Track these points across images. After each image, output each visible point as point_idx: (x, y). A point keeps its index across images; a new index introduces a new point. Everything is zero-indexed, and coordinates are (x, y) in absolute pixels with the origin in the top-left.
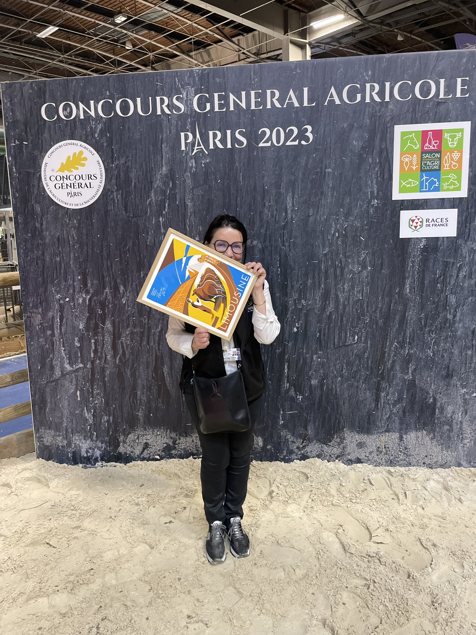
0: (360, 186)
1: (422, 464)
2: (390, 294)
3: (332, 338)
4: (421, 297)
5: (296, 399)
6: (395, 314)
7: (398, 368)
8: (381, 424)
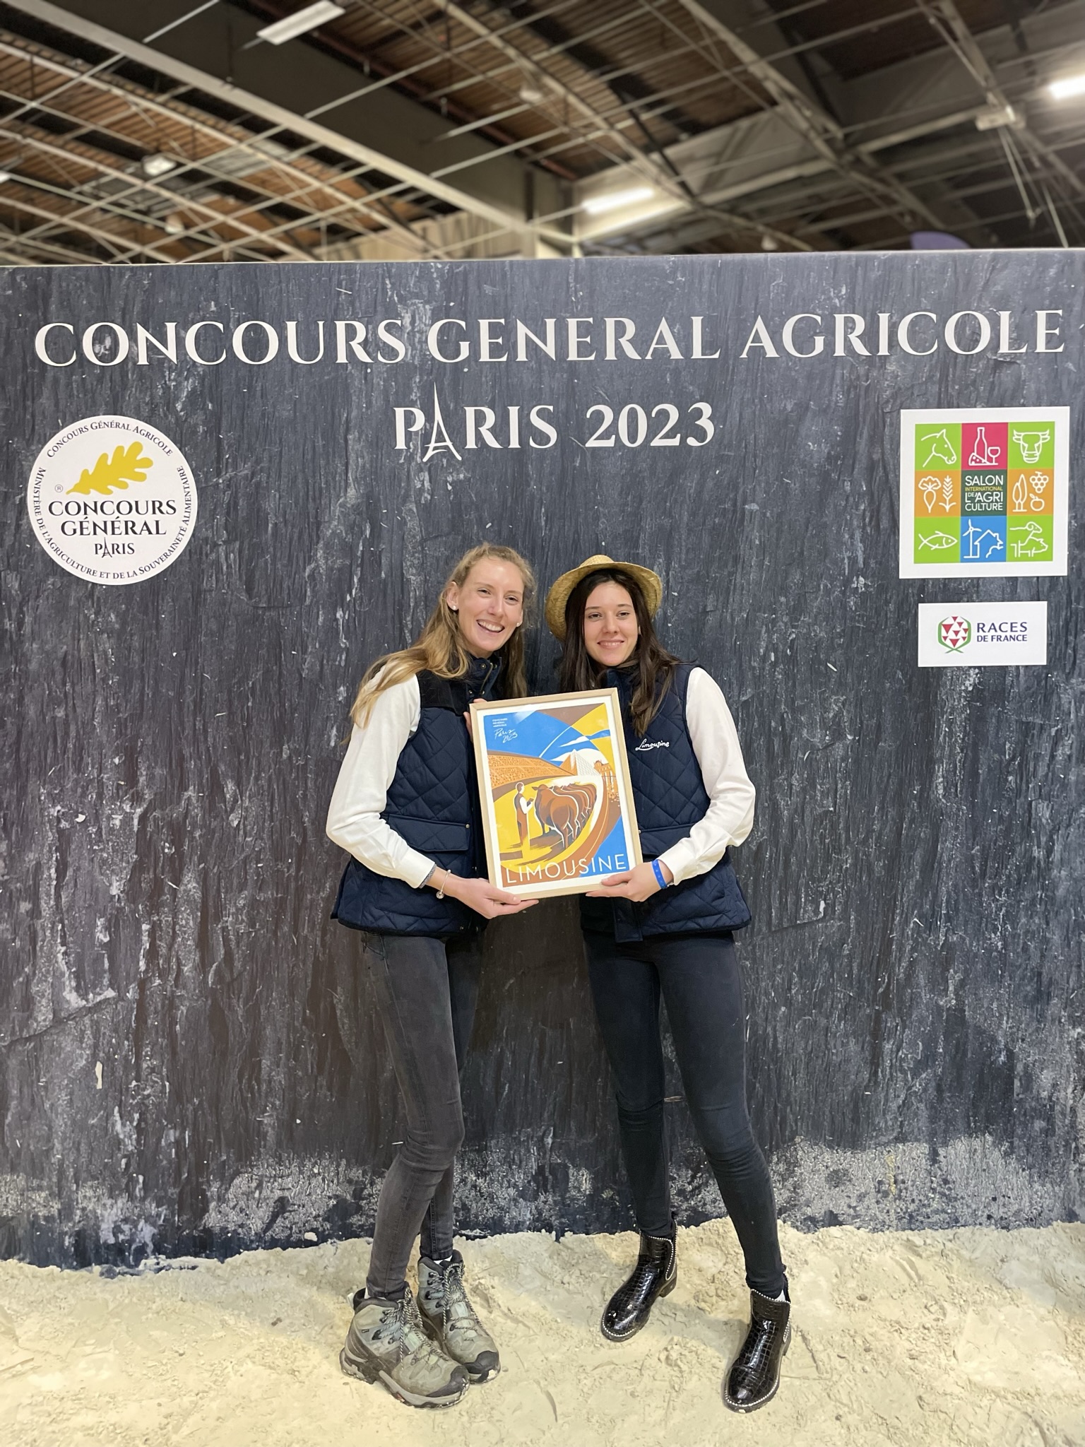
0: (825, 544)
1: (984, 1218)
2: (900, 801)
3: (765, 907)
4: (972, 806)
6: (912, 849)
7: (922, 982)
8: (886, 1122)
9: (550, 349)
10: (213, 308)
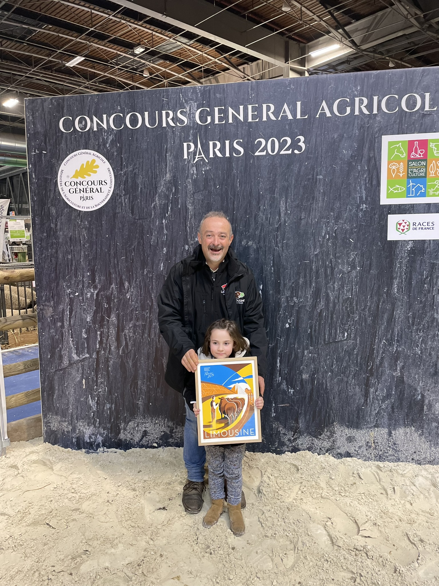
0: (350, 191)
1: (410, 460)
2: (379, 294)
3: (323, 334)
4: (409, 297)
5: (287, 393)
6: (383, 313)
7: (386, 366)
8: (371, 419)
9: (241, 118)
10: (119, 108)
